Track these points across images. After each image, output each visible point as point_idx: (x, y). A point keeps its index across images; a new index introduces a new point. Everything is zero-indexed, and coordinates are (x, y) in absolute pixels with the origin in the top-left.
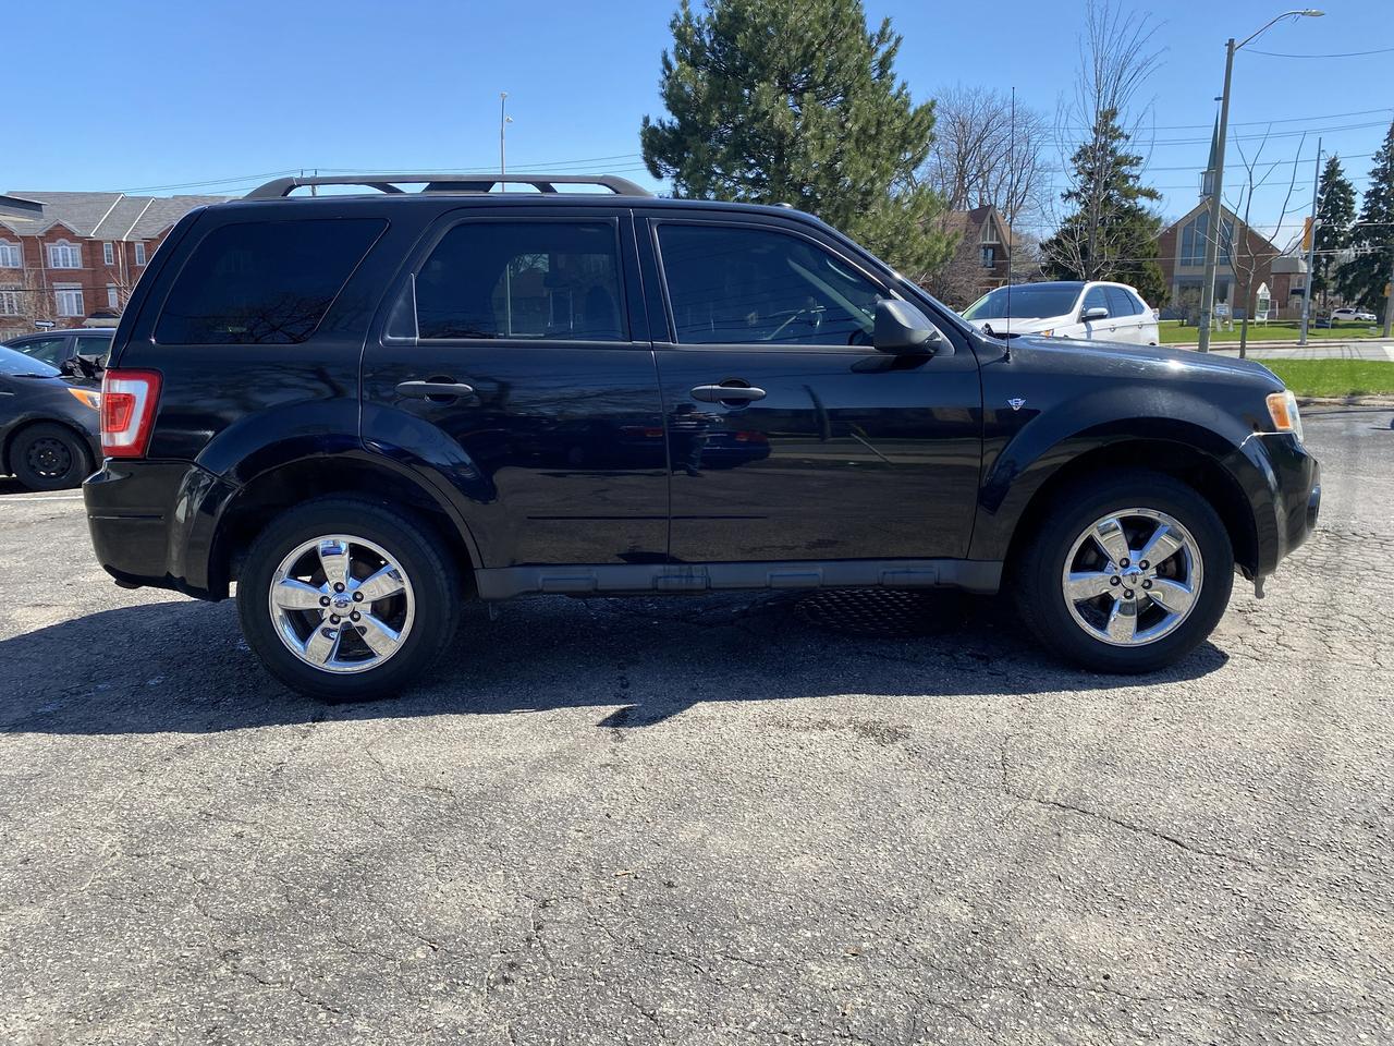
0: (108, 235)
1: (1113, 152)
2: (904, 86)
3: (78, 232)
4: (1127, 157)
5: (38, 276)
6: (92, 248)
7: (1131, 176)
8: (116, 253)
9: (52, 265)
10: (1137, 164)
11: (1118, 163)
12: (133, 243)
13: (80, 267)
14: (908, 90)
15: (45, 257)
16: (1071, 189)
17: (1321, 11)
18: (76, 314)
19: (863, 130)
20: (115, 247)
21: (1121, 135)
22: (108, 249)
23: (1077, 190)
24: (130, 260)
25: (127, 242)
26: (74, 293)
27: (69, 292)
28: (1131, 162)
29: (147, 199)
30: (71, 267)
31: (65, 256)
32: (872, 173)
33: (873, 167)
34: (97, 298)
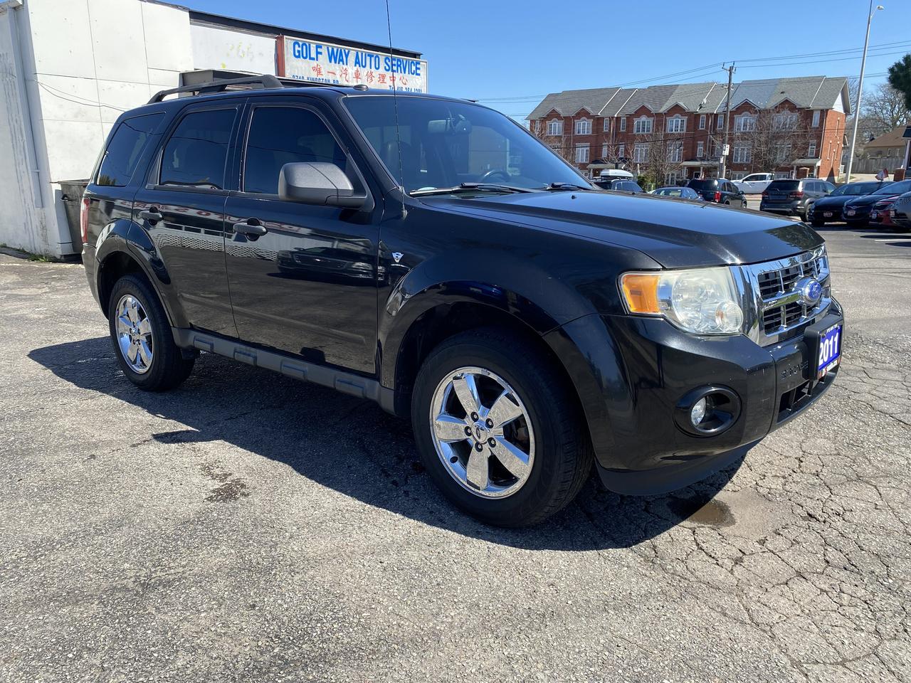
0: (608, 114)
3: (592, 113)
5: (568, 140)
6: (598, 121)
8: (610, 124)
9: (576, 133)
12: (620, 117)
13: (590, 133)
15: (574, 128)
18: (584, 161)
20: (610, 121)
22: (606, 122)
24: (617, 127)
25: (617, 118)
26: (585, 149)
27: (583, 148)
29: (632, 90)
30: (586, 133)
31: (584, 127)
34: (596, 152)
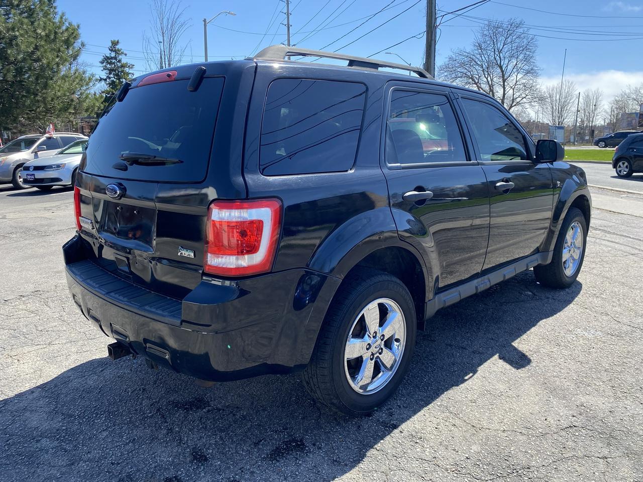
1: (119, 61)
2: (63, 14)
4: (127, 64)
7: (130, 73)
10: (132, 68)
11: (122, 66)
14: (66, 16)
16: (102, 77)
17: (236, 14)
19: (47, 36)
21: (122, 53)
23: (105, 77)
28: (129, 66)
32: (57, 60)
33: (58, 56)
